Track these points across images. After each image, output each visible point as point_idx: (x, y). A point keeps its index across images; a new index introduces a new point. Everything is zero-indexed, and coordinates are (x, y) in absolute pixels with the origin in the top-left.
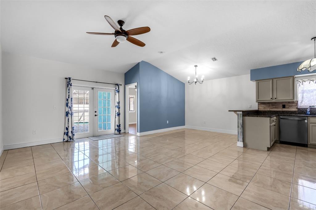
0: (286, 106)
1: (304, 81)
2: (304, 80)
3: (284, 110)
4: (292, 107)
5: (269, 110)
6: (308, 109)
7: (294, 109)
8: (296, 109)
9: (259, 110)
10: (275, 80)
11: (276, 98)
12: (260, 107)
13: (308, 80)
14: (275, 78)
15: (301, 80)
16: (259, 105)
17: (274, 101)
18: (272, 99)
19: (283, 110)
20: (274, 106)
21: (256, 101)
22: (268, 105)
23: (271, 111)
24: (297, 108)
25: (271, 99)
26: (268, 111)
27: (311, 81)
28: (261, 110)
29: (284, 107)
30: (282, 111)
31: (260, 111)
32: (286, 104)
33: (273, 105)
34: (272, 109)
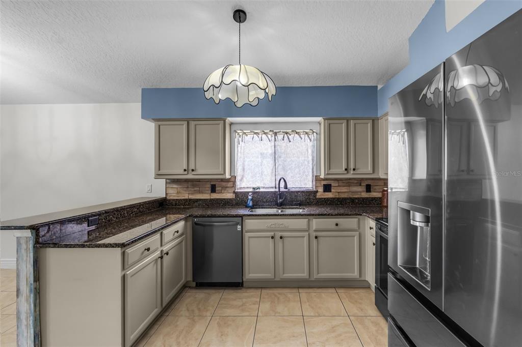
0: (217, 189)
1: (245, 133)
2: (245, 131)
3: (215, 196)
4: (227, 189)
5: (186, 197)
6: (250, 194)
7: (229, 195)
8: (232, 194)
9: (168, 198)
10: (192, 124)
11: (193, 170)
12: (170, 191)
13: (251, 132)
14: (194, 120)
15: (240, 130)
16: (168, 185)
17: (190, 176)
18: (186, 173)
19: (212, 198)
20: (196, 189)
21: (154, 176)
22: (185, 185)
23: (190, 200)
24: (234, 192)
25: (185, 170)
26: (184, 200)
27: (255, 135)
28: (172, 198)
29: (213, 189)
30: (211, 200)
31: (170, 200)
32: (217, 183)
33: (194, 186)
34: (192, 194)
